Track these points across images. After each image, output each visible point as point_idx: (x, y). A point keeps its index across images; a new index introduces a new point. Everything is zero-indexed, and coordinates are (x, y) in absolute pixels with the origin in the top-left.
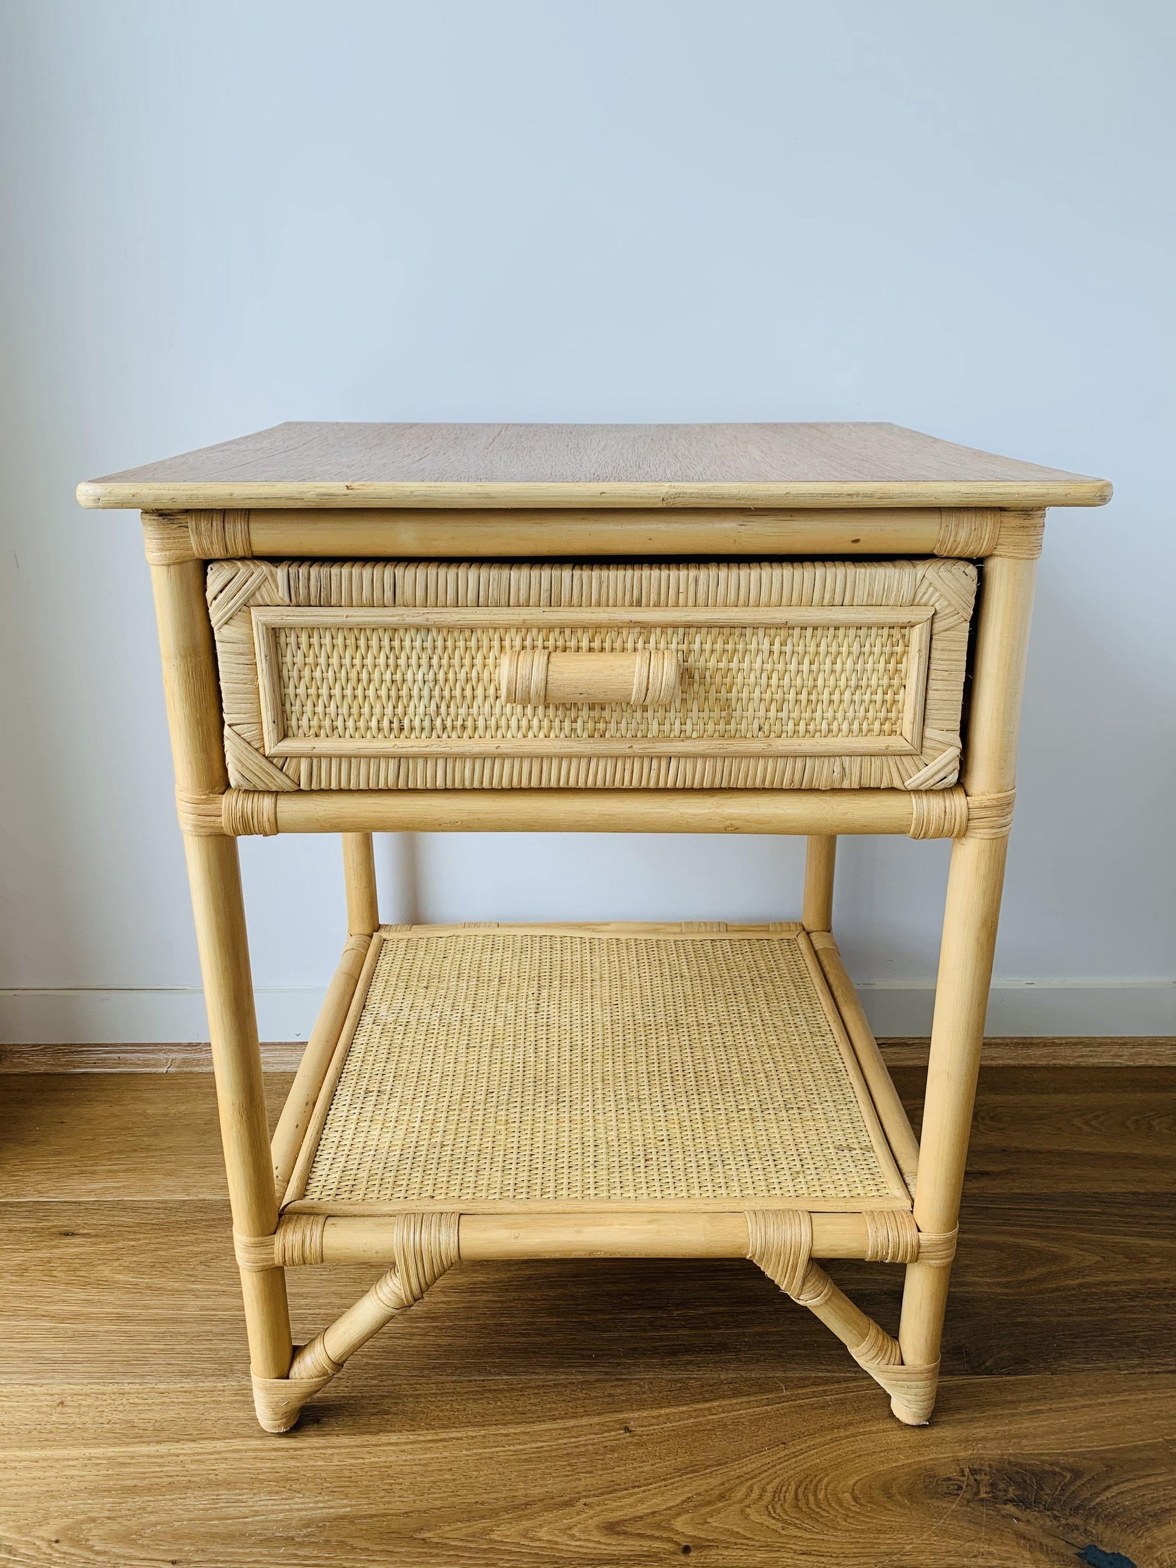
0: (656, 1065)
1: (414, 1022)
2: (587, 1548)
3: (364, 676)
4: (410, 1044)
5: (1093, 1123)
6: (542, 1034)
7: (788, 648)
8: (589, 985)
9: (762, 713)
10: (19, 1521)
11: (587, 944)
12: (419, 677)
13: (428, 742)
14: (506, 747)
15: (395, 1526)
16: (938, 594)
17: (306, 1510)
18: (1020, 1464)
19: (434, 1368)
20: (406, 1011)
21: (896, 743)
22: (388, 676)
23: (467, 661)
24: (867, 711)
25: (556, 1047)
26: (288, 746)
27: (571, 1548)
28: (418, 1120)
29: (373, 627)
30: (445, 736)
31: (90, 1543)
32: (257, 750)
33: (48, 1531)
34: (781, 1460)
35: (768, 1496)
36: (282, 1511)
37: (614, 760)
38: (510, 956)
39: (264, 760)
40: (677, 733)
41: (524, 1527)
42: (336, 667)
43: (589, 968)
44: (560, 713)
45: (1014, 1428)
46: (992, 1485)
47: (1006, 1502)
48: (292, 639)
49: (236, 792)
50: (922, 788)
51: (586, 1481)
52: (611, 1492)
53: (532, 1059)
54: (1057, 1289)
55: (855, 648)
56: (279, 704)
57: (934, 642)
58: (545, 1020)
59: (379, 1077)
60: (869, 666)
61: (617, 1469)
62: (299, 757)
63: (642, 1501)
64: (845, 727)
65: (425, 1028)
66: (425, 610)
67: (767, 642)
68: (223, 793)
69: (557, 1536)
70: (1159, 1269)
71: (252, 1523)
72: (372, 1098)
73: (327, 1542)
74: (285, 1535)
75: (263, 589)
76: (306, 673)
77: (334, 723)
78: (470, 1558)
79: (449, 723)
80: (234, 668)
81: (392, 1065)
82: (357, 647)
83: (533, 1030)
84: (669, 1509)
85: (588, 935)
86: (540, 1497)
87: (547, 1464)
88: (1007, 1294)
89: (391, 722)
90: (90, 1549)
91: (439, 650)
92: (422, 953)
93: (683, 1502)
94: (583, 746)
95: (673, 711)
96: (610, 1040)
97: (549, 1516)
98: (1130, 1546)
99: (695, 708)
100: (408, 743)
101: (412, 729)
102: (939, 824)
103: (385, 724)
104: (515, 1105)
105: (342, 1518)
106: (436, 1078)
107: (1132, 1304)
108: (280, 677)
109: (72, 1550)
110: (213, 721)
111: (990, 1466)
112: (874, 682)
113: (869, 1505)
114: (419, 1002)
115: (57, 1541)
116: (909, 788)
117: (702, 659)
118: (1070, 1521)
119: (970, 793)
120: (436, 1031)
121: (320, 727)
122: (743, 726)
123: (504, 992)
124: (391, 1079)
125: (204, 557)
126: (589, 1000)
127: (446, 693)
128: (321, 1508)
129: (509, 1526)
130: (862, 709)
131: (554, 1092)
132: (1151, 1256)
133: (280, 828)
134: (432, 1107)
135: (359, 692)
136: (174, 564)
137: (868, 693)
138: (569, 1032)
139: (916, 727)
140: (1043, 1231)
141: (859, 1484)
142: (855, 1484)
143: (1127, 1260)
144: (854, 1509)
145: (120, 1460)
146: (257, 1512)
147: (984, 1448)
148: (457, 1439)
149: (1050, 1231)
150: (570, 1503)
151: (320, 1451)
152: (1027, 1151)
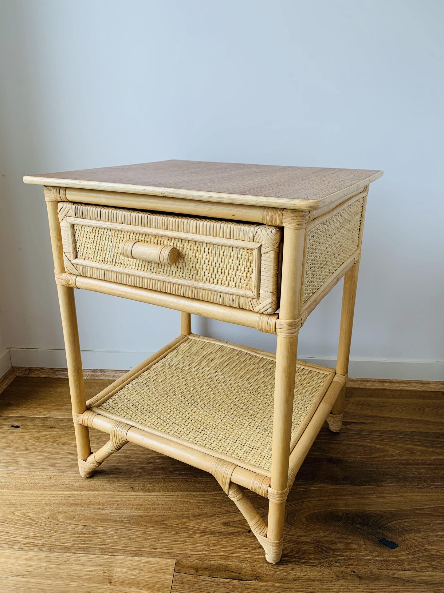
2: (217, 529)
3: (95, 242)
5: (403, 409)
10: (36, 512)
13: (112, 266)
15: (156, 519)
16: (262, 239)
17: (127, 513)
18: (363, 513)
19: (171, 474)
21: (249, 293)
27: (212, 529)
31: (59, 519)
33: (45, 515)
36: (120, 513)
41: (197, 522)
46: (353, 518)
47: (357, 524)
48: (78, 228)
51: (218, 510)
52: (226, 514)
54: (384, 461)
69: (208, 525)
70: (419, 456)
71: (110, 516)
73: (134, 523)
74: (120, 520)
78: (179, 530)
86: (203, 514)
87: (206, 504)
88: (366, 461)
90: (59, 521)
97: (205, 519)
98: (397, 539)
103: (101, 258)
105: (139, 516)
107: (409, 466)
109: (53, 521)
111: (353, 513)
112: (243, 269)
113: (311, 522)
115: (48, 518)
118: (378, 531)
128: (132, 513)
129: (192, 521)
132: (417, 452)
137: (241, 272)
140: (382, 442)
141: (308, 516)
142: (307, 515)
143: (409, 453)
144: (305, 523)
145: (68, 496)
146: (112, 513)
147: (352, 507)
148: (177, 495)
149: (383, 442)
150: (212, 516)
151: (133, 496)
152: (379, 417)
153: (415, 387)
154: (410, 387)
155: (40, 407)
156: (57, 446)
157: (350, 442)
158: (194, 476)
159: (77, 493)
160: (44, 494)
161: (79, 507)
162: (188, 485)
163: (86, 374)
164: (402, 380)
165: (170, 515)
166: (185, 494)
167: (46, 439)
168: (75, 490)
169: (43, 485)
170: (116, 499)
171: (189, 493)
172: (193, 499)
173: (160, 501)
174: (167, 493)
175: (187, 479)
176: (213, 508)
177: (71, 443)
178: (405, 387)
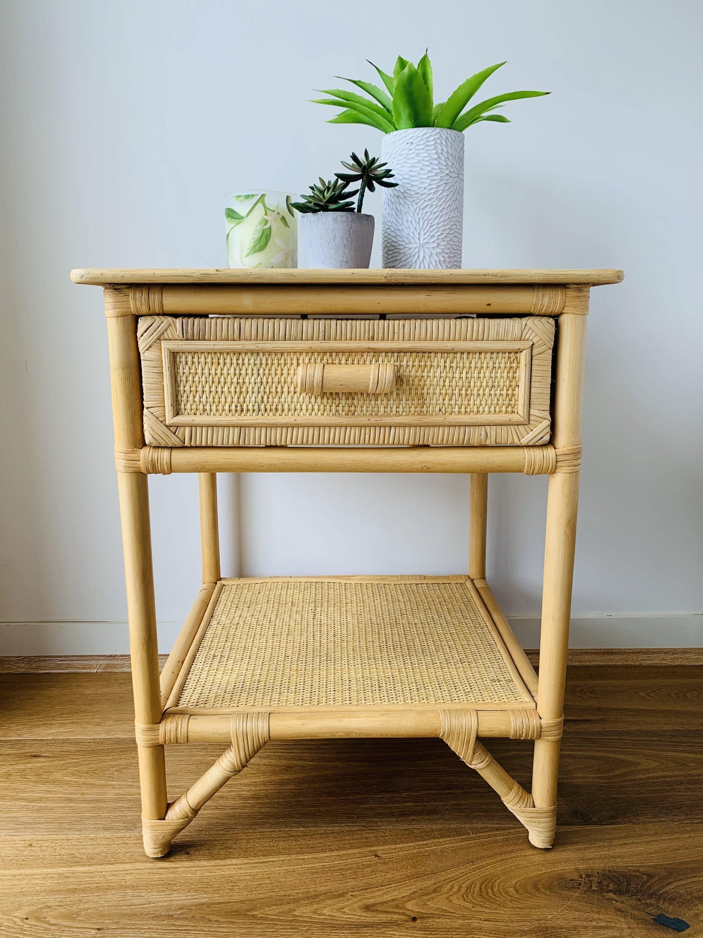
0: (384, 643)
1: (241, 624)
2: (353, 918)
3: (222, 380)
4: (239, 634)
5: (651, 694)
6: (317, 628)
7: (454, 365)
8: (344, 605)
9: (441, 401)
10: (3, 908)
11: (343, 586)
12: (252, 380)
13: (257, 417)
14: (300, 420)
15: (235, 908)
16: (534, 334)
17: (180, 900)
18: (615, 871)
20: (237, 619)
21: (515, 418)
22: (235, 380)
23: (279, 372)
24: (498, 400)
25: (326, 634)
26: (179, 419)
27: (343, 919)
28: (245, 669)
29: (228, 351)
30: (266, 414)
31: (47, 919)
32: (161, 422)
33: (21, 913)
34: (471, 871)
35: (463, 890)
36: (165, 901)
37: (360, 428)
38: (298, 592)
39: (165, 428)
40: (394, 412)
41: (315, 908)
42: (207, 375)
43: (344, 597)
44: (330, 401)
45: (611, 853)
46: (599, 883)
47: (609, 891)
48: (183, 359)
49: (149, 448)
50: (530, 444)
51: (352, 883)
52: (367, 889)
53: (312, 640)
54: (634, 780)
55: (491, 365)
56: (175, 396)
57: (533, 361)
58: (319, 622)
59: (221, 649)
60: (499, 375)
61: (371, 877)
62: (184, 426)
63: (386, 893)
64: (486, 409)
65: (248, 626)
66: (256, 342)
67: (442, 361)
68: (142, 448)
69: (334, 912)
70: (694, 769)
71: (147, 908)
72: (217, 659)
73: (193, 917)
74: (167, 913)
75: (169, 331)
76: (190, 378)
77: (205, 407)
78: (282, 925)
79: (268, 407)
80: (151, 375)
81: (228, 644)
82: (219, 364)
83: (312, 627)
84: (404, 897)
85: (343, 582)
86: (324, 892)
87: (328, 874)
88: (603, 783)
89: (236, 407)
90: (47, 922)
91: (264, 366)
92: (246, 591)
93: (411, 894)
94: (343, 419)
95: (392, 400)
96: (357, 631)
97: (329, 902)
98: (685, 914)
99: (404, 399)
100: (246, 418)
101: (248, 410)
102: (540, 465)
103: (233, 407)
104: (302, 662)
105: (203, 904)
106: (255, 650)
107: (679, 787)
108: (176, 381)
109: (36, 923)
110: (138, 407)
111: (598, 873)
112: (501, 384)
113: (525, 894)
114: (244, 614)
115: (27, 919)
116: (523, 444)
117: (408, 370)
118: (648, 901)
119: (557, 447)
120: (254, 628)
121: (197, 410)
122: (431, 409)
123: (294, 609)
124: (229, 650)
125: (137, 314)
126: (345, 612)
127: (267, 390)
128: (190, 899)
129: (305, 907)
130: (496, 399)
131: (325, 655)
132: (689, 763)
133: (173, 468)
134: (253, 663)
135: (219, 389)
136: (121, 316)
137: (499, 389)
138: (333, 627)
139: (525, 408)
140: (625, 750)
141: (518, 883)
142: (516, 883)
143: (675, 765)
144: (515, 896)
145: (66, 875)
146: (150, 901)
147: (594, 863)
148: (273, 861)
149: (628, 750)
150: (342, 895)
151: (189, 869)
152: (613, 709)
153: (663, 659)
154: (656, 661)
155: (11, 723)
156: (45, 788)
157: (572, 753)
158: (301, 826)
159: (82, 869)
160: (19, 875)
161: (85, 895)
162: (292, 843)
163: (97, 665)
164: (641, 649)
165: (262, 899)
166: (288, 858)
167: (24, 777)
168: (78, 863)
169: (16, 858)
170: (157, 876)
171: (294, 857)
172: (303, 866)
173: (242, 873)
174: (254, 858)
175: (288, 831)
176: (341, 881)
177: (70, 781)
178: (646, 660)
